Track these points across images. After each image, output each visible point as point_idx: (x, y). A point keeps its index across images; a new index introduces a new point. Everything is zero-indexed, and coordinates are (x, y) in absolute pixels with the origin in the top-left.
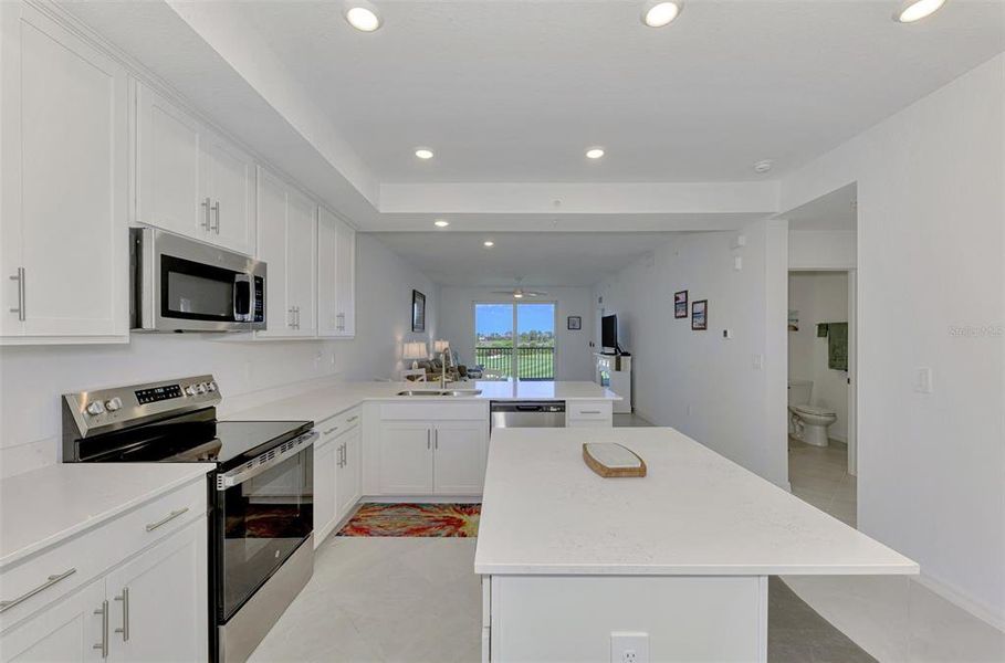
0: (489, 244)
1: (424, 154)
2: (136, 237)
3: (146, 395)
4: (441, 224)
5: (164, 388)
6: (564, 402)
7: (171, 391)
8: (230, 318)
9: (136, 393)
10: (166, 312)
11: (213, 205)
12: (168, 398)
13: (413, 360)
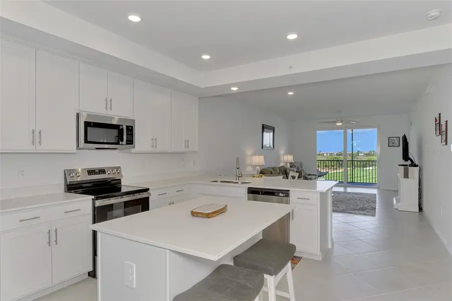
0: (291, 93)
1: (206, 57)
2: (78, 116)
3: (91, 172)
4: (234, 89)
5: (99, 170)
6: (289, 191)
7: (102, 171)
8: (118, 144)
9: (88, 171)
10: (86, 141)
11: (109, 99)
12: (100, 174)
13: (256, 166)
